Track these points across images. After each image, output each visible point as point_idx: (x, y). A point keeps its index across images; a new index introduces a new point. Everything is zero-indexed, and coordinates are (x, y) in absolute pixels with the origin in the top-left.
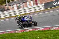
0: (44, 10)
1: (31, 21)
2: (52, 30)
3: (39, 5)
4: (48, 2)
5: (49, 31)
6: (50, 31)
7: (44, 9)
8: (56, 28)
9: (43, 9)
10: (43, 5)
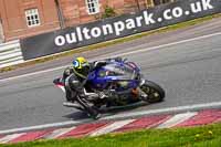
1: (137, 81)
4: (34, 34)
7: (22, 61)
9: (16, 63)
10: (18, 45)
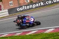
0: (8, 16)
2: (15, 36)
3: (3, 11)
5: (12, 37)
6: (14, 37)
8: (19, 34)
